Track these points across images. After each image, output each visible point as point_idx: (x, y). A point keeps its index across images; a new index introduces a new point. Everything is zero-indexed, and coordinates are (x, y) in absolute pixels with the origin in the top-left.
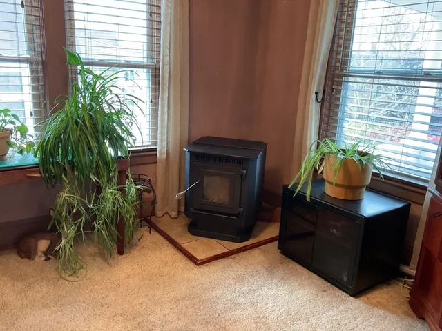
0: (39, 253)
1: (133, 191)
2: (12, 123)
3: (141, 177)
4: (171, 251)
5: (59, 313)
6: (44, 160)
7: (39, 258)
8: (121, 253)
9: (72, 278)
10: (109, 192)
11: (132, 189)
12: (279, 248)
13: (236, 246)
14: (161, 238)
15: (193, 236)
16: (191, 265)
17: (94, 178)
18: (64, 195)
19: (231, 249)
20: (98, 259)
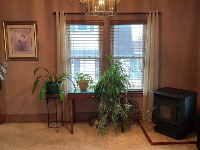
0: (95, 125)
1: (129, 107)
2: (89, 79)
3: (135, 102)
4: (143, 136)
5: (93, 147)
6: (96, 91)
7: (95, 127)
8: (123, 132)
9: (102, 136)
10: (118, 106)
11: (128, 106)
12: (197, 147)
13: (174, 141)
14: (141, 130)
15: (155, 132)
16: (149, 144)
17: (111, 100)
18: (101, 104)
19: (171, 141)
20: (114, 132)
